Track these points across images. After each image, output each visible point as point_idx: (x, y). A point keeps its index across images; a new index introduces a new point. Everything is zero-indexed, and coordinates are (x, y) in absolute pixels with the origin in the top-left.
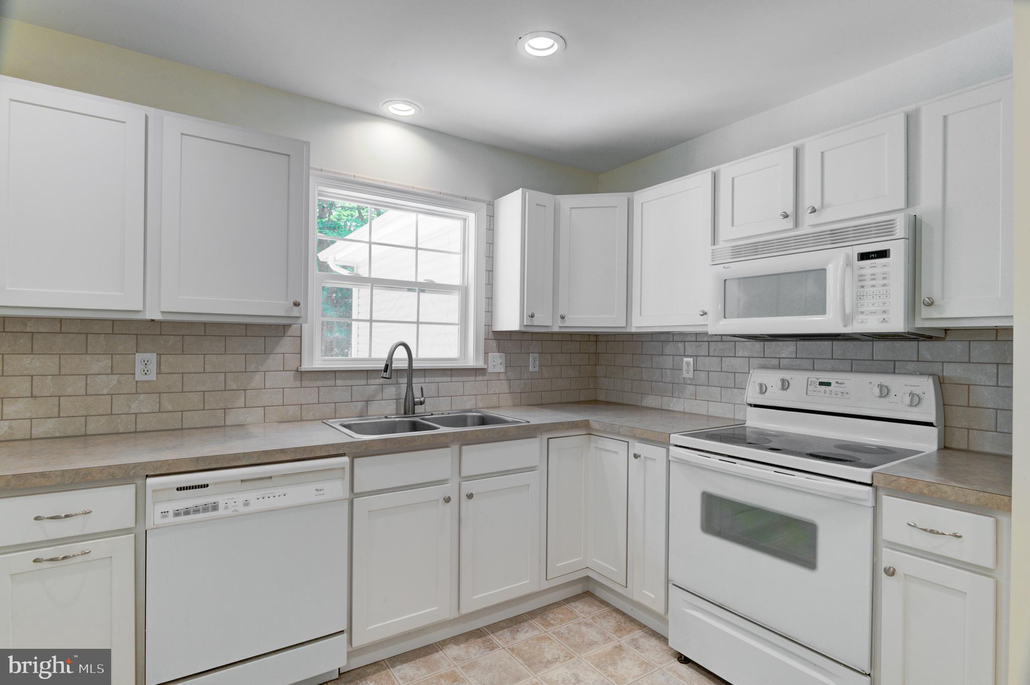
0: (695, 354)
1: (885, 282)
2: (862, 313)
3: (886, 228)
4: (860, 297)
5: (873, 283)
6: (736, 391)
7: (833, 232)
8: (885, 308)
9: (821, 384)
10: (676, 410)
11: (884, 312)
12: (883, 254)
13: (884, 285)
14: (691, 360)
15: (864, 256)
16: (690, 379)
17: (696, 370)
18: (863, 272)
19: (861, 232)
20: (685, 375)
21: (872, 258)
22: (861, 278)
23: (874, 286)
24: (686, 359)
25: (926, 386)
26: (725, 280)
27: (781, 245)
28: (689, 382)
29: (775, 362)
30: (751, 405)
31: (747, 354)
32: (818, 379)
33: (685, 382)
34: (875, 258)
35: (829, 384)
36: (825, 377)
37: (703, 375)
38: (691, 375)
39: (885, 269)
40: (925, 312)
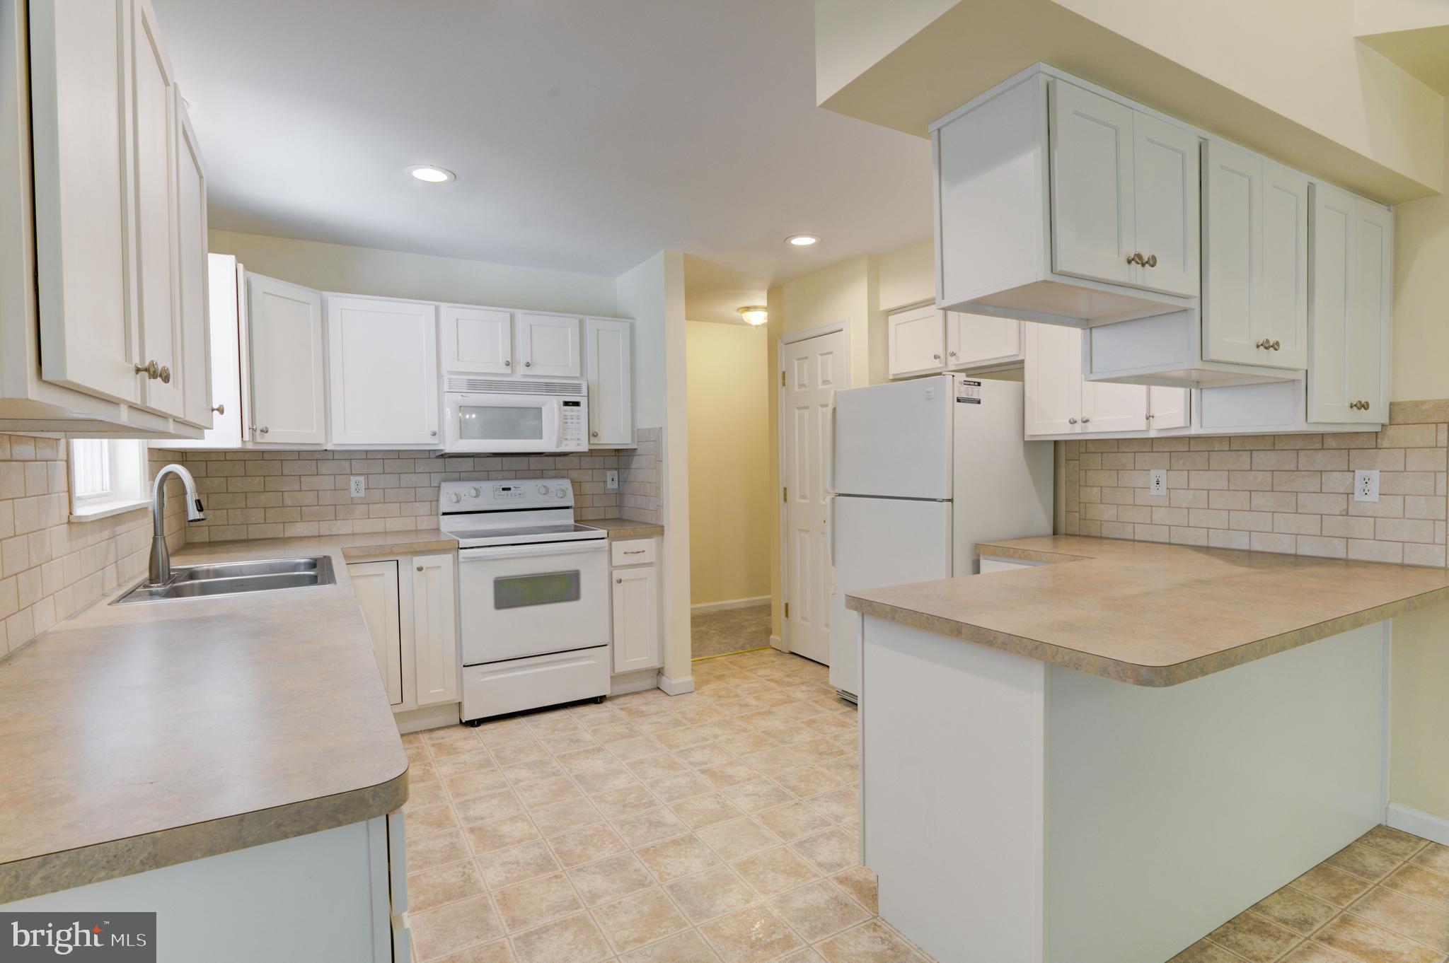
0: (365, 471)
1: (578, 421)
2: (566, 439)
3: (577, 389)
4: (565, 429)
5: (572, 421)
6: (417, 504)
7: (547, 384)
8: (579, 437)
9: (504, 489)
10: (340, 533)
11: (578, 439)
12: (577, 404)
13: (578, 423)
14: (362, 479)
15: (566, 404)
16: (360, 498)
17: (368, 489)
18: (566, 413)
19: (564, 388)
20: (354, 494)
21: (570, 405)
22: (565, 417)
23: (572, 423)
24: (353, 479)
25: (566, 484)
26: (460, 407)
27: (513, 387)
28: (359, 501)
29: (456, 475)
30: (444, 514)
31: (427, 470)
32: (501, 486)
33: (353, 503)
34: (573, 405)
35: (509, 489)
36: (506, 484)
37: (377, 494)
38: (362, 494)
39: (578, 413)
40: (594, 440)
